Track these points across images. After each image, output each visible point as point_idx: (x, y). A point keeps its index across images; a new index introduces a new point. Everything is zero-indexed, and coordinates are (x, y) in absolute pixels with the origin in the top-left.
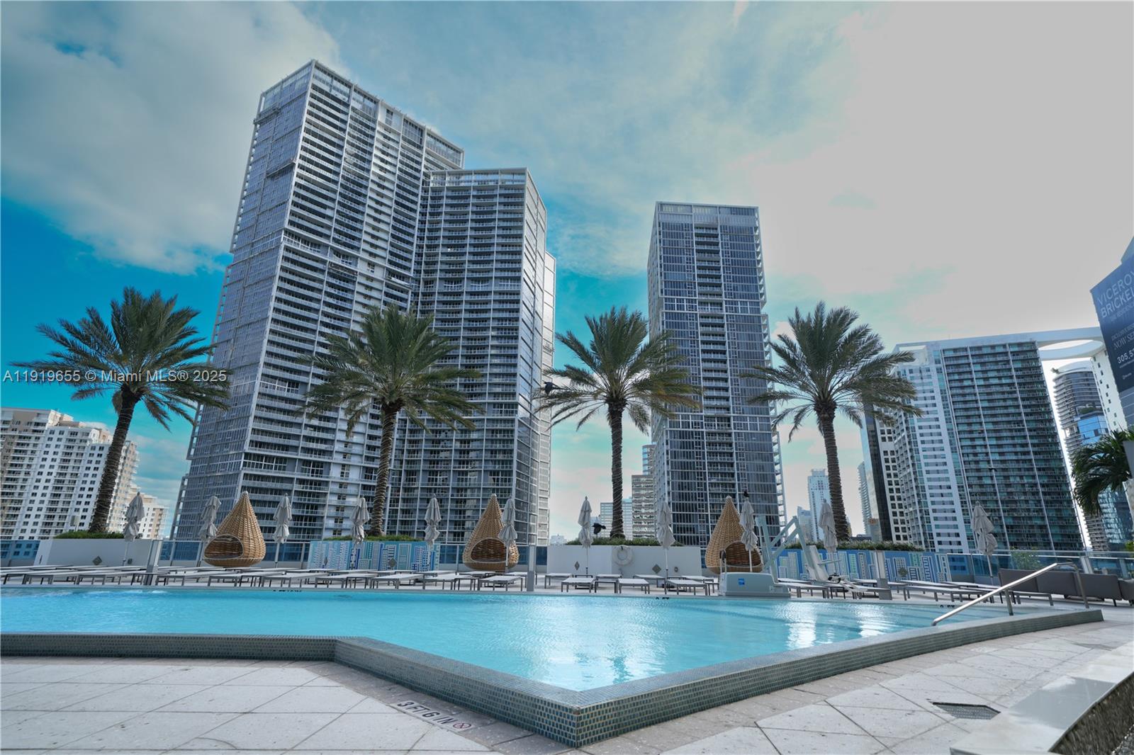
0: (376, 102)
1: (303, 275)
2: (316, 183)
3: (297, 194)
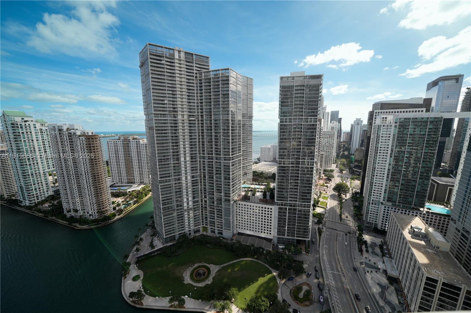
0: (173, 50)
1: (162, 127)
2: (158, 93)
3: (154, 99)
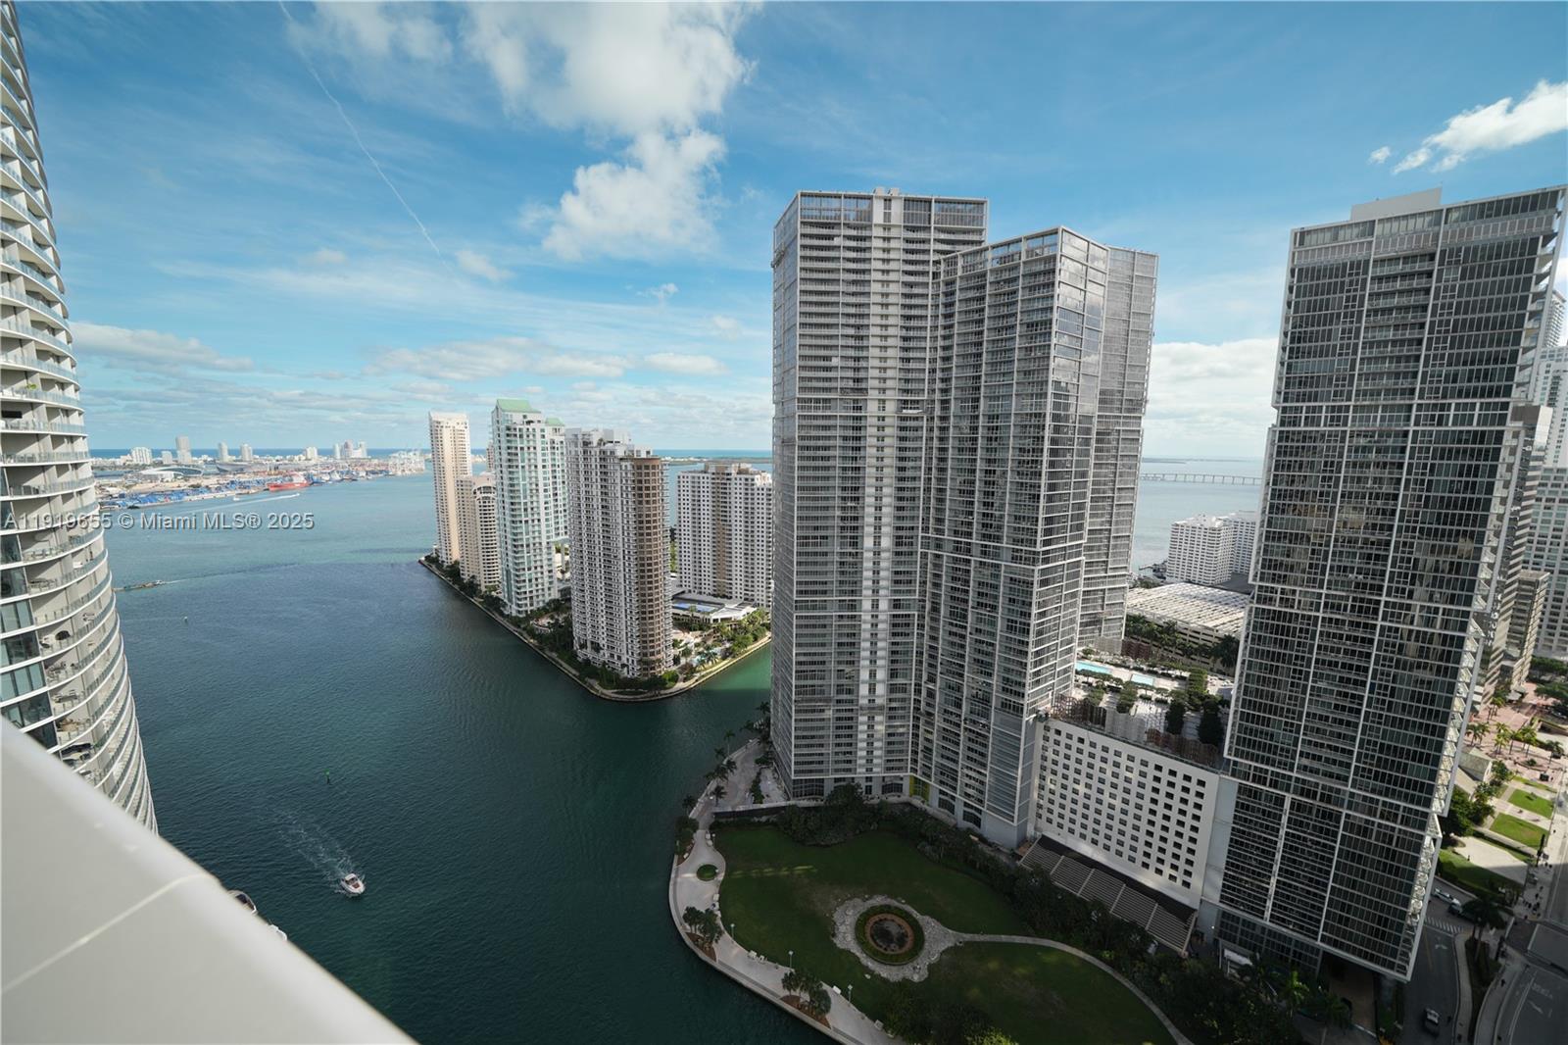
1: (818, 438)
2: (817, 337)
3: (803, 357)
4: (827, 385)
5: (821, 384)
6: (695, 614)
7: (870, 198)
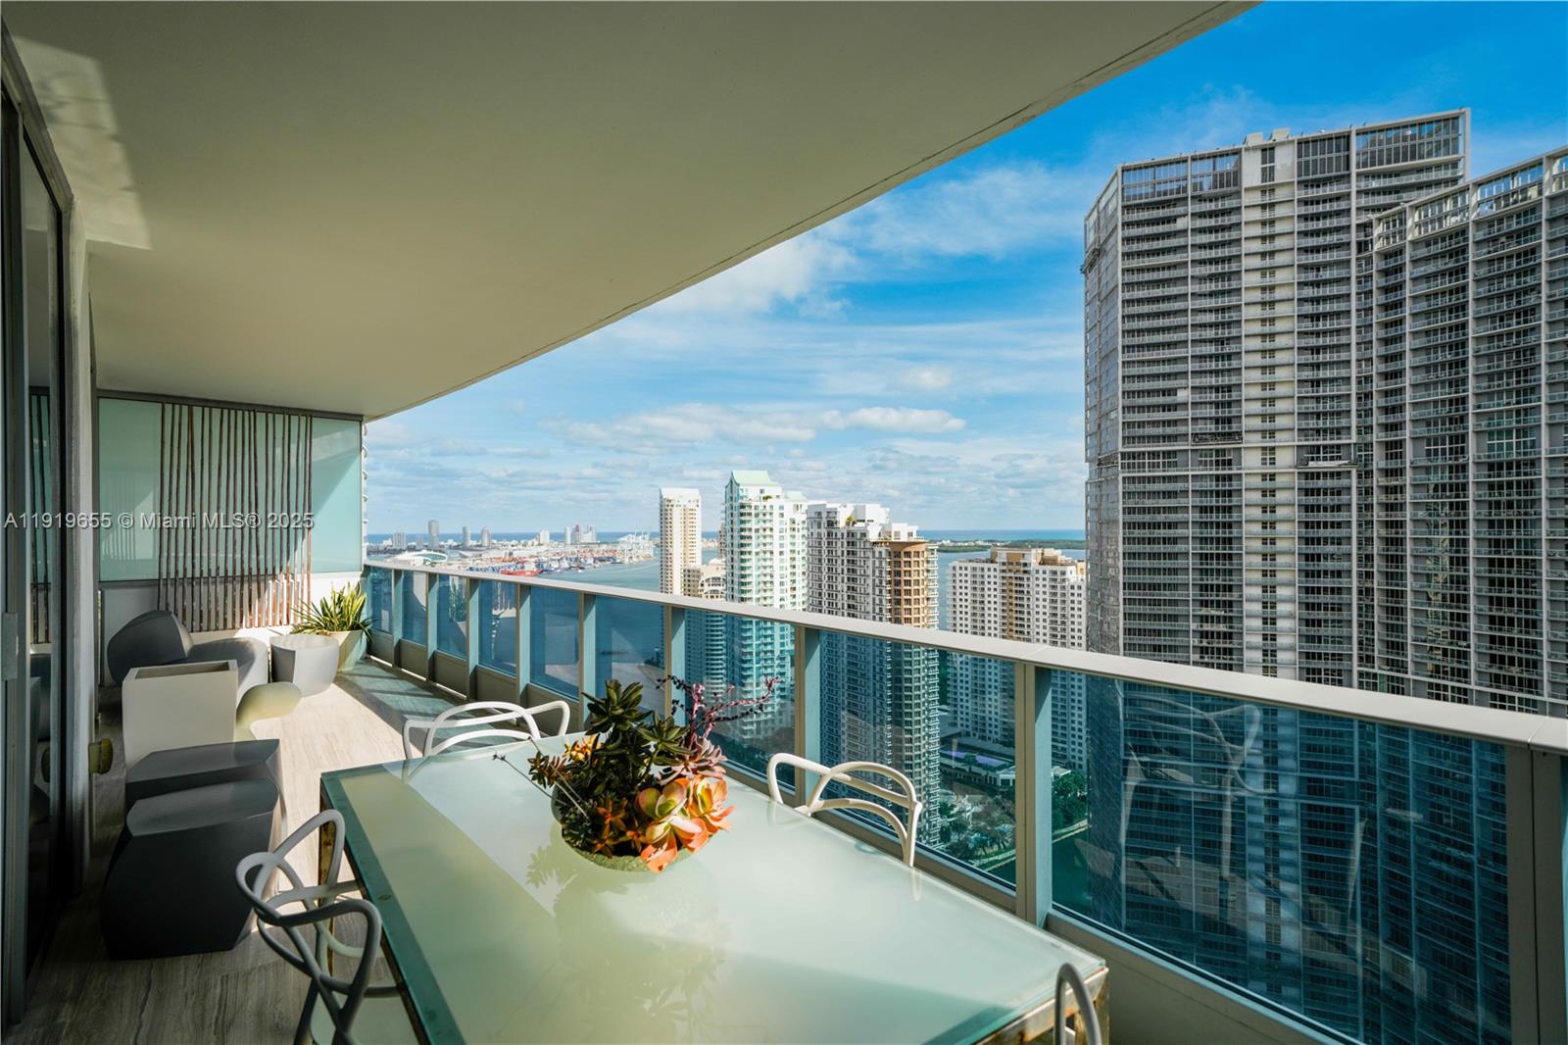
1: (1157, 510)
2: (1150, 362)
3: (1127, 393)
4: (1169, 430)
5: (1160, 431)
6: (975, 769)
7: (1237, 152)
